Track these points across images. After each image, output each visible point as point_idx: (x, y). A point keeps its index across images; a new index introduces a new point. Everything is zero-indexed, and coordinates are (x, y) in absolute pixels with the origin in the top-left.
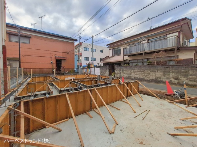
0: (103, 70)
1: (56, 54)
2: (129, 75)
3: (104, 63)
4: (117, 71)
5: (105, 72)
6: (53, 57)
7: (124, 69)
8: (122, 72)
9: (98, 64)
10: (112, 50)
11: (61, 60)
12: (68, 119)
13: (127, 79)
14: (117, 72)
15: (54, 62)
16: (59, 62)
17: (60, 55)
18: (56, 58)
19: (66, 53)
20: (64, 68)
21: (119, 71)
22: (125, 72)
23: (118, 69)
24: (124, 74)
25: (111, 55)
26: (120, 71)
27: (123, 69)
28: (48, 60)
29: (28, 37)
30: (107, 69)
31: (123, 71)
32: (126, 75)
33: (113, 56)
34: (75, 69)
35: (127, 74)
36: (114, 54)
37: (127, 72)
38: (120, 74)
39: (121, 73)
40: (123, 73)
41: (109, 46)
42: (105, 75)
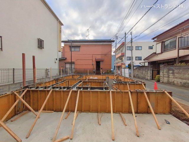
0: (144, 71)
1: (96, 57)
2: (184, 81)
3: (149, 62)
4: (163, 73)
5: (146, 74)
6: (94, 60)
7: (176, 71)
8: (171, 74)
9: (140, 63)
10: (160, 44)
11: (100, 61)
12: (53, 111)
13: (181, 86)
14: (163, 75)
15: (95, 63)
16: (98, 63)
17: (99, 57)
18: (97, 60)
19: (104, 55)
20: (102, 68)
21: (166, 74)
22: (177, 75)
23: (165, 71)
24: (176, 78)
25: (159, 51)
26: (168, 73)
27: (173, 71)
28: (90, 62)
29: (79, 47)
30: (150, 70)
31: (173, 73)
32: (180, 80)
33: (162, 53)
34: (112, 70)
35: (182, 79)
36: (164, 49)
37: (181, 76)
38: (168, 77)
39: (170, 77)
40: (173, 77)
41: (156, 39)
42: (147, 77)
